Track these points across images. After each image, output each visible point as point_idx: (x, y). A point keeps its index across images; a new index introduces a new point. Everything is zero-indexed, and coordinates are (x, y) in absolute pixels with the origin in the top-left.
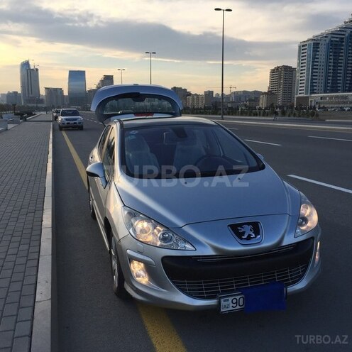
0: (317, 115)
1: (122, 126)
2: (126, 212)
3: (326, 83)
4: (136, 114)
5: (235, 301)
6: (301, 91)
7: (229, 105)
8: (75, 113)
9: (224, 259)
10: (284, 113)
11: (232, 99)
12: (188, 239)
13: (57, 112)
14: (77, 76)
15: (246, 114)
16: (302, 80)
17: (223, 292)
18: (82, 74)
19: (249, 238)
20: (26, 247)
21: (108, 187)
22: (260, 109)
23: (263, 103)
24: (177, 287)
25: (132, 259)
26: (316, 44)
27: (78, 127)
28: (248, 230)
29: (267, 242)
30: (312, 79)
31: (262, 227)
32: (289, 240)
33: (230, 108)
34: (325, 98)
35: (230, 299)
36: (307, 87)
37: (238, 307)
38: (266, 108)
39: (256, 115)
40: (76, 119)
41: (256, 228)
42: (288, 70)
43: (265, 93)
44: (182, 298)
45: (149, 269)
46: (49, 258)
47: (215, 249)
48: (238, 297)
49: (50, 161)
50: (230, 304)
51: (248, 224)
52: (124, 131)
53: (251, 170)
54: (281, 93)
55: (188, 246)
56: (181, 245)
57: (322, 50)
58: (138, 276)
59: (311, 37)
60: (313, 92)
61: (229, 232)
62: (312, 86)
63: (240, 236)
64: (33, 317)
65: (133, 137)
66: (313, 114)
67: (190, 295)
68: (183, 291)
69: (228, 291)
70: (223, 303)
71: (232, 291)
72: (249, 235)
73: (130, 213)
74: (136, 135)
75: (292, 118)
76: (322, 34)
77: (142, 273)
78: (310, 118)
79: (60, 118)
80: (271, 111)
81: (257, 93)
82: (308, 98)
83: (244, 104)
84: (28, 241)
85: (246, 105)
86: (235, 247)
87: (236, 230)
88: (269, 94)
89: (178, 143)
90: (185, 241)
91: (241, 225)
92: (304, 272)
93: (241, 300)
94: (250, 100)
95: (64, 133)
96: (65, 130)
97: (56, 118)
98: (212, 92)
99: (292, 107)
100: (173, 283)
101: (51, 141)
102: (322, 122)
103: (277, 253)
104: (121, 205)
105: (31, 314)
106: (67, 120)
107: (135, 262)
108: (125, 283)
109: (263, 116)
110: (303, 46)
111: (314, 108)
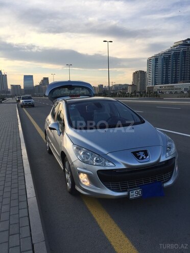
0: (159, 96)
1: (66, 102)
2: (75, 148)
3: (162, 79)
4: (71, 96)
5: (137, 192)
6: (149, 84)
7: (112, 92)
8: (30, 98)
9: (130, 170)
10: (141, 96)
11: (113, 88)
12: (111, 160)
13: (18, 98)
14: (28, 78)
15: (122, 96)
16: (150, 78)
17: (131, 188)
18: (31, 77)
19: (143, 158)
20: (16, 170)
21: (61, 135)
22: (128, 93)
23: (129, 91)
24: (106, 186)
25: (80, 172)
26: (156, 59)
27: (32, 106)
28: (142, 155)
29: (152, 160)
30: (155, 77)
31: (149, 152)
32: (163, 159)
33: (112, 94)
34: (162, 87)
35: (135, 191)
36: (153, 81)
37: (139, 196)
38: (132, 93)
39: (127, 97)
40: (30, 101)
41: (146, 153)
42: (142, 73)
43: (131, 85)
44: (108, 192)
45: (90, 177)
46: (30, 175)
47: (126, 165)
48: (138, 190)
49: (20, 124)
50: (134, 194)
51: (142, 151)
52: (68, 105)
53: (135, 124)
54: (139, 85)
55: (111, 164)
56: (107, 163)
57: (160, 62)
58: (84, 182)
59: (154, 55)
60: (156, 84)
61: (132, 156)
62: (155, 81)
63: (138, 157)
64: (28, 207)
65: (73, 108)
66: (157, 96)
67: (113, 190)
68: (109, 188)
69: (133, 187)
70: (131, 194)
71: (135, 187)
72: (143, 157)
73: (77, 148)
74: (74, 107)
75: (146, 98)
76: (159, 54)
77: (86, 180)
78: (155, 98)
79: (21, 101)
80: (134, 94)
81: (127, 85)
82: (153, 87)
83: (120, 91)
84: (16, 166)
85: (121, 92)
86: (136, 163)
87: (136, 154)
88: (133, 85)
89: (95, 110)
90: (109, 161)
91: (138, 152)
92: (171, 175)
93: (140, 192)
94: (123, 89)
95: (24, 109)
96: (25, 108)
97: (19, 101)
98: (102, 85)
99: (145, 92)
100: (104, 184)
101: (18, 113)
102: (162, 99)
103: (158, 166)
104: (72, 144)
105: (26, 205)
106: (25, 102)
107: (82, 174)
108: (76, 186)
109: (131, 97)
110: (149, 60)
111: (157, 92)
